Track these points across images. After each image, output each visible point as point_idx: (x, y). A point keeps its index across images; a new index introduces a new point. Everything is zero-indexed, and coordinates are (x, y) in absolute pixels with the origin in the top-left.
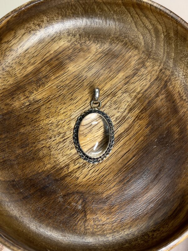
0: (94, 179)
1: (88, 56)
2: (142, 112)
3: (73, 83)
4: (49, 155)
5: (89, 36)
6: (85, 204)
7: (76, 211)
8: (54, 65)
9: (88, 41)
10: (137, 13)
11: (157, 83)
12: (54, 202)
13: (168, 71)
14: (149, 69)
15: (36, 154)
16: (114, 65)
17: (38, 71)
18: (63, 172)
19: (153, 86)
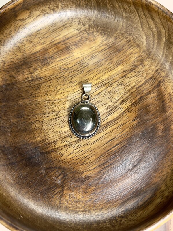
0: (77, 158)
1: (94, 45)
2: (133, 106)
3: (74, 68)
4: (41, 129)
5: (97, 28)
6: (64, 180)
7: (55, 185)
8: (61, 48)
9: (96, 32)
10: (144, 14)
11: (151, 81)
12: (37, 172)
13: (163, 72)
14: (146, 67)
15: (28, 126)
16: (115, 58)
17: (45, 51)
18: (51, 146)
19: (147, 84)
